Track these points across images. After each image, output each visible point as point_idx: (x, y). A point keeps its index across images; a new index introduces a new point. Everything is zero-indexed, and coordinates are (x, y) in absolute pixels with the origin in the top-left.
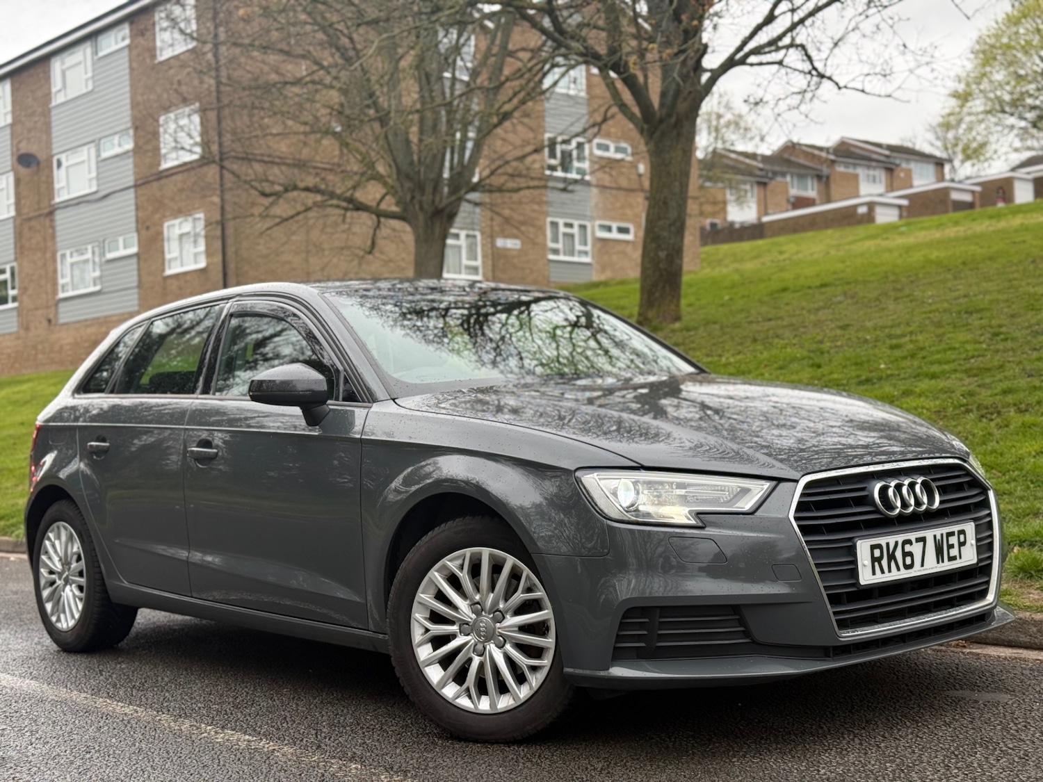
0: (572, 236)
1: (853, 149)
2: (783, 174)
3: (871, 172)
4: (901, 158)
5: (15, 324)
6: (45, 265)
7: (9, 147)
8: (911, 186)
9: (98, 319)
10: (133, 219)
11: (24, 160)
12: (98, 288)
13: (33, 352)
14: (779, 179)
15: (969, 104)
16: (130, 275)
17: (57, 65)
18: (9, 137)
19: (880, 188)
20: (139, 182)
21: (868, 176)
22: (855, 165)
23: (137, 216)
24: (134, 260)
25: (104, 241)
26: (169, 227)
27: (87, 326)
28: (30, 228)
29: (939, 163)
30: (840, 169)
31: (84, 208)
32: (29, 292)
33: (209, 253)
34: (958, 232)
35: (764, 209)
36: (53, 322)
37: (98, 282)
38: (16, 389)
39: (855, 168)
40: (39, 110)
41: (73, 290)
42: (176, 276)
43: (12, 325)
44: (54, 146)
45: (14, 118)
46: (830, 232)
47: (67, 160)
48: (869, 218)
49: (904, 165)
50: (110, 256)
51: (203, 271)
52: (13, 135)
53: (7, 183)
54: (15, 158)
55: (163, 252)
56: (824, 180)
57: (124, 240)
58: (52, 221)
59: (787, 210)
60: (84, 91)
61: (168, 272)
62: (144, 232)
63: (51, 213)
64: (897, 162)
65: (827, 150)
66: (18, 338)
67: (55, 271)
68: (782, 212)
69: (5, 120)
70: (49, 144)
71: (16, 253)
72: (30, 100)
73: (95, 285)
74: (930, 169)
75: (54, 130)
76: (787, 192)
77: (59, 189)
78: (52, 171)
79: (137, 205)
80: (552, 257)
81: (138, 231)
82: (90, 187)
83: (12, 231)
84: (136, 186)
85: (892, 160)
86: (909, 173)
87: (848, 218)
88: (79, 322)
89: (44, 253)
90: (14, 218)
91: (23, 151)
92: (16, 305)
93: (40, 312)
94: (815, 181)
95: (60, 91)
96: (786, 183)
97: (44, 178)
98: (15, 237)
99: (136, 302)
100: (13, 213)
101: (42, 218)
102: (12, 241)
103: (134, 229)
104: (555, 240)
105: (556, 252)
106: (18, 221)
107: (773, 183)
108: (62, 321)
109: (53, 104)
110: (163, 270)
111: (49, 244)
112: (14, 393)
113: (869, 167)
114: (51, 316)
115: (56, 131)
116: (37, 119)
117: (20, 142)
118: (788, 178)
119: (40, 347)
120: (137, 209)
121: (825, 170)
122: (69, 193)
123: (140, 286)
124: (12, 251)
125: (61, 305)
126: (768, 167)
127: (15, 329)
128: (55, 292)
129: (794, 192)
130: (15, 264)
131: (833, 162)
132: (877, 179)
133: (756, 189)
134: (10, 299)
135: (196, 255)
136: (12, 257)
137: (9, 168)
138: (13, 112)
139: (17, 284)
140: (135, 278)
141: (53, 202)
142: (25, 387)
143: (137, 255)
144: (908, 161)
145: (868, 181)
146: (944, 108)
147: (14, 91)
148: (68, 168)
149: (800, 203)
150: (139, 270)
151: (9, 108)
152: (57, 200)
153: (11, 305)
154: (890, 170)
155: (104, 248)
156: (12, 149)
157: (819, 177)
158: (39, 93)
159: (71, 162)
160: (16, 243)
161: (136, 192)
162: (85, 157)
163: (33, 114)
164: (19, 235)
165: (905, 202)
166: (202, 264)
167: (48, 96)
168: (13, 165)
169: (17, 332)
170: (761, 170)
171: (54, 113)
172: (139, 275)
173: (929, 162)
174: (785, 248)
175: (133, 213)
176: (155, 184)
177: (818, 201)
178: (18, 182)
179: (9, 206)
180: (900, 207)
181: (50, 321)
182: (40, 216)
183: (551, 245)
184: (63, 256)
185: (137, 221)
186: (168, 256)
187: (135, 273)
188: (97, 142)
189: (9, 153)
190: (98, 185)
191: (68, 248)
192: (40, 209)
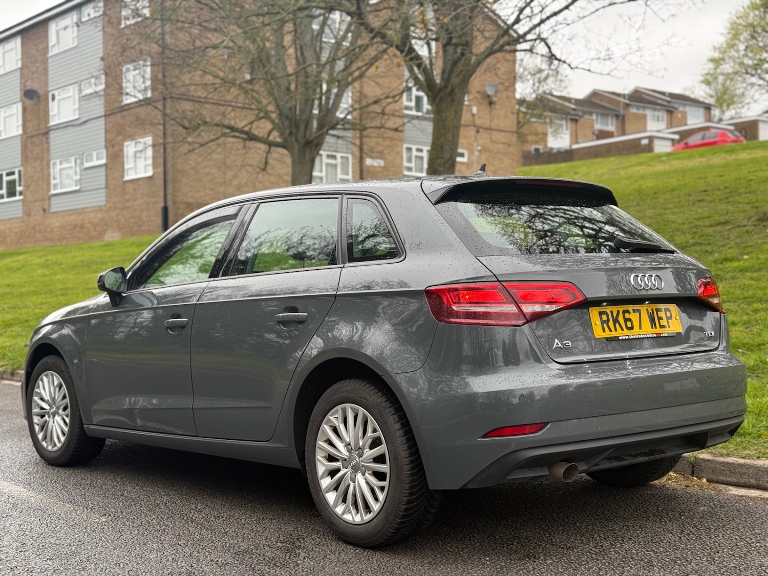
0: (422, 158)
1: (644, 96)
2: (591, 114)
3: (656, 113)
4: (679, 104)
5: (21, 211)
6: (42, 170)
7: (19, 85)
8: (686, 124)
9: (77, 209)
10: (103, 139)
11: (29, 94)
12: (78, 188)
13: (33, 232)
14: (587, 117)
15: (722, 67)
16: (100, 179)
17: (53, 27)
18: (19, 77)
19: (662, 125)
20: (108, 113)
21: (654, 116)
22: (644, 108)
23: (106, 137)
24: (103, 169)
25: (83, 154)
26: (127, 146)
27: (70, 215)
28: (32, 143)
29: (708, 108)
30: (633, 110)
31: (70, 130)
32: (31, 189)
33: (155, 166)
34: (701, 162)
35: (575, 139)
36: (47, 211)
37: (78, 183)
38: (15, 259)
39: (644, 110)
40: (40, 58)
41: (61, 188)
42: (132, 181)
43: (18, 212)
44: (50, 85)
45: (23, 64)
46: (612, 159)
47: (59, 95)
48: (649, 148)
49: (681, 109)
50: (87, 165)
51: (150, 178)
52: (22, 76)
53: (17, 110)
54: (23, 92)
55: (123, 164)
56: (621, 119)
57: (97, 154)
58: (47, 138)
59: (593, 140)
60: (71, 46)
61: (127, 178)
62: (110, 149)
63: (47, 133)
64: (676, 106)
65: (624, 96)
66: (22, 222)
67: (49, 175)
68: (589, 141)
69: (17, 65)
70: (46, 83)
71: (22, 161)
72: (34, 51)
73: (76, 185)
74: (701, 112)
75: (50, 73)
76: (593, 127)
77: (53, 116)
78: (48, 103)
79: (106, 129)
80: (406, 173)
81: (106, 148)
82: (74, 115)
83: (19, 144)
84: (105, 116)
85: (672, 105)
86: (684, 114)
87: (634, 148)
88: (65, 211)
89: (42, 161)
90: (22, 135)
91: (28, 88)
92: (21, 197)
93: (38, 204)
94: (614, 119)
95: (55, 45)
96: (593, 120)
97: (42, 108)
98: (22, 149)
99: (104, 199)
100: (21, 132)
101: (40, 136)
102: (20, 152)
103: (104, 146)
104: (409, 160)
105: (410, 169)
106: (24, 138)
107: (583, 119)
108: (53, 210)
109: (50, 54)
110: (123, 177)
111: (45, 155)
112: (13, 262)
113: (654, 109)
114: (46, 207)
115: (52, 74)
116: (38, 65)
117: (26, 81)
118: (594, 117)
119: (37, 228)
120: (106, 132)
121: (622, 112)
122: (59, 119)
123: (107, 187)
124: (20, 159)
125: (53, 199)
126: (579, 108)
127: (21, 215)
128: (49, 190)
129: (598, 126)
130: (21, 168)
131: (628, 105)
132: (661, 119)
133: (569, 123)
134: (18, 193)
135: (146, 166)
136: (20, 163)
137: (19, 99)
138: (22, 59)
139: (22, 183)
140: (104, 182)
141: (48, 125)
142: (21, 258)
143: (105, 165)
144: (684, 105)
145: (654, 120)
146: (704, 69)
147: (23, 44)
148: (59, 101)
149: (602, 135)
150: (107, 175)
151: (19, 56)
152: (52, 123)
153: (18, 198)
154: (670, 112)
155: (83, 159)
156: (21, 86)
157: (617, 116)
158: (41, 47)
159: (61, 97)
160: (22, 154)
161: (105, 120)
162: (71, 94)
163: (35, 62)
164: (24, 148)
165: (676, 137)
166: (150, 173)
167: (46, 49)
168: (21, 98)
169: (22, 217)
170: (574, 110)
171: (50, 61)
172: (107, 180)
173: (700, 107)
174: (579, 170)
175: (103, 135)
176: (119, 115)
177: (616, 134)
178: (24, 110)
179: (18, 126)
180: (673, 140)
181: (44, 210)
182: (39, 134)
183: (406, 164)
184: (54, 164)
185: (106, 141)
186: (126, 167)
187: (104, 178)
188: (79, 83)
189: (19, 88)
190: (80, 114)
191: (58, 158)
192: (39, 130)
